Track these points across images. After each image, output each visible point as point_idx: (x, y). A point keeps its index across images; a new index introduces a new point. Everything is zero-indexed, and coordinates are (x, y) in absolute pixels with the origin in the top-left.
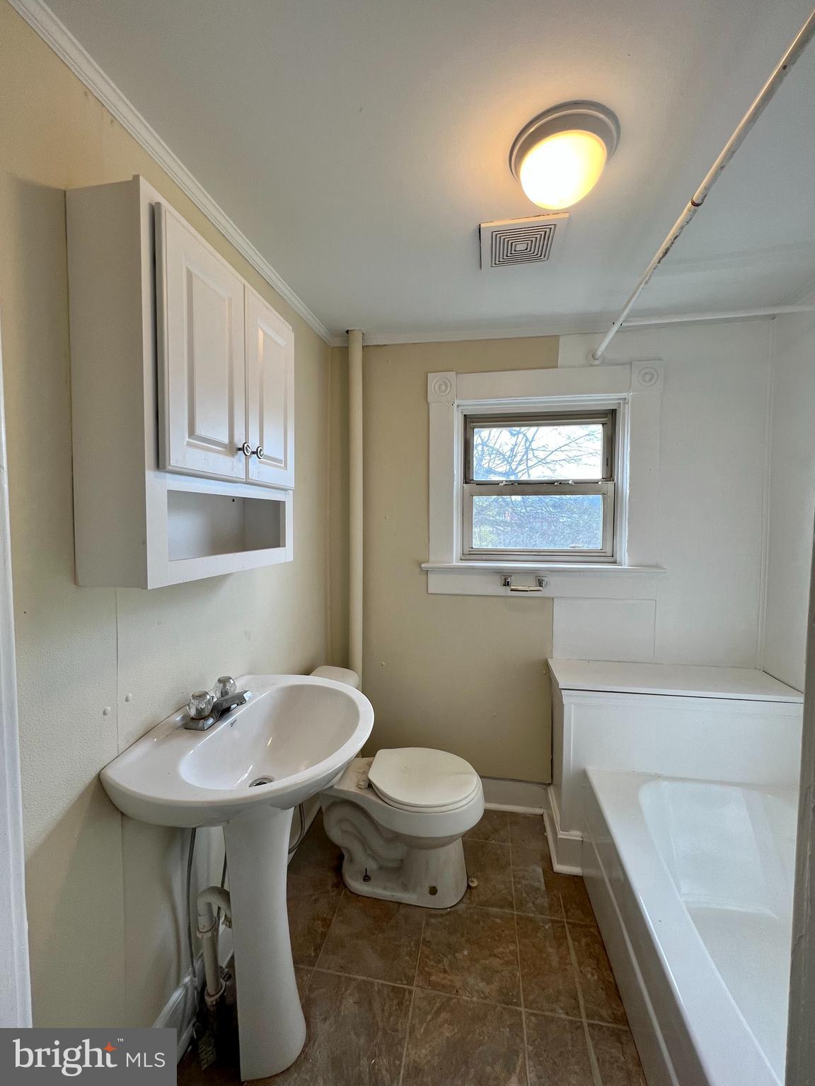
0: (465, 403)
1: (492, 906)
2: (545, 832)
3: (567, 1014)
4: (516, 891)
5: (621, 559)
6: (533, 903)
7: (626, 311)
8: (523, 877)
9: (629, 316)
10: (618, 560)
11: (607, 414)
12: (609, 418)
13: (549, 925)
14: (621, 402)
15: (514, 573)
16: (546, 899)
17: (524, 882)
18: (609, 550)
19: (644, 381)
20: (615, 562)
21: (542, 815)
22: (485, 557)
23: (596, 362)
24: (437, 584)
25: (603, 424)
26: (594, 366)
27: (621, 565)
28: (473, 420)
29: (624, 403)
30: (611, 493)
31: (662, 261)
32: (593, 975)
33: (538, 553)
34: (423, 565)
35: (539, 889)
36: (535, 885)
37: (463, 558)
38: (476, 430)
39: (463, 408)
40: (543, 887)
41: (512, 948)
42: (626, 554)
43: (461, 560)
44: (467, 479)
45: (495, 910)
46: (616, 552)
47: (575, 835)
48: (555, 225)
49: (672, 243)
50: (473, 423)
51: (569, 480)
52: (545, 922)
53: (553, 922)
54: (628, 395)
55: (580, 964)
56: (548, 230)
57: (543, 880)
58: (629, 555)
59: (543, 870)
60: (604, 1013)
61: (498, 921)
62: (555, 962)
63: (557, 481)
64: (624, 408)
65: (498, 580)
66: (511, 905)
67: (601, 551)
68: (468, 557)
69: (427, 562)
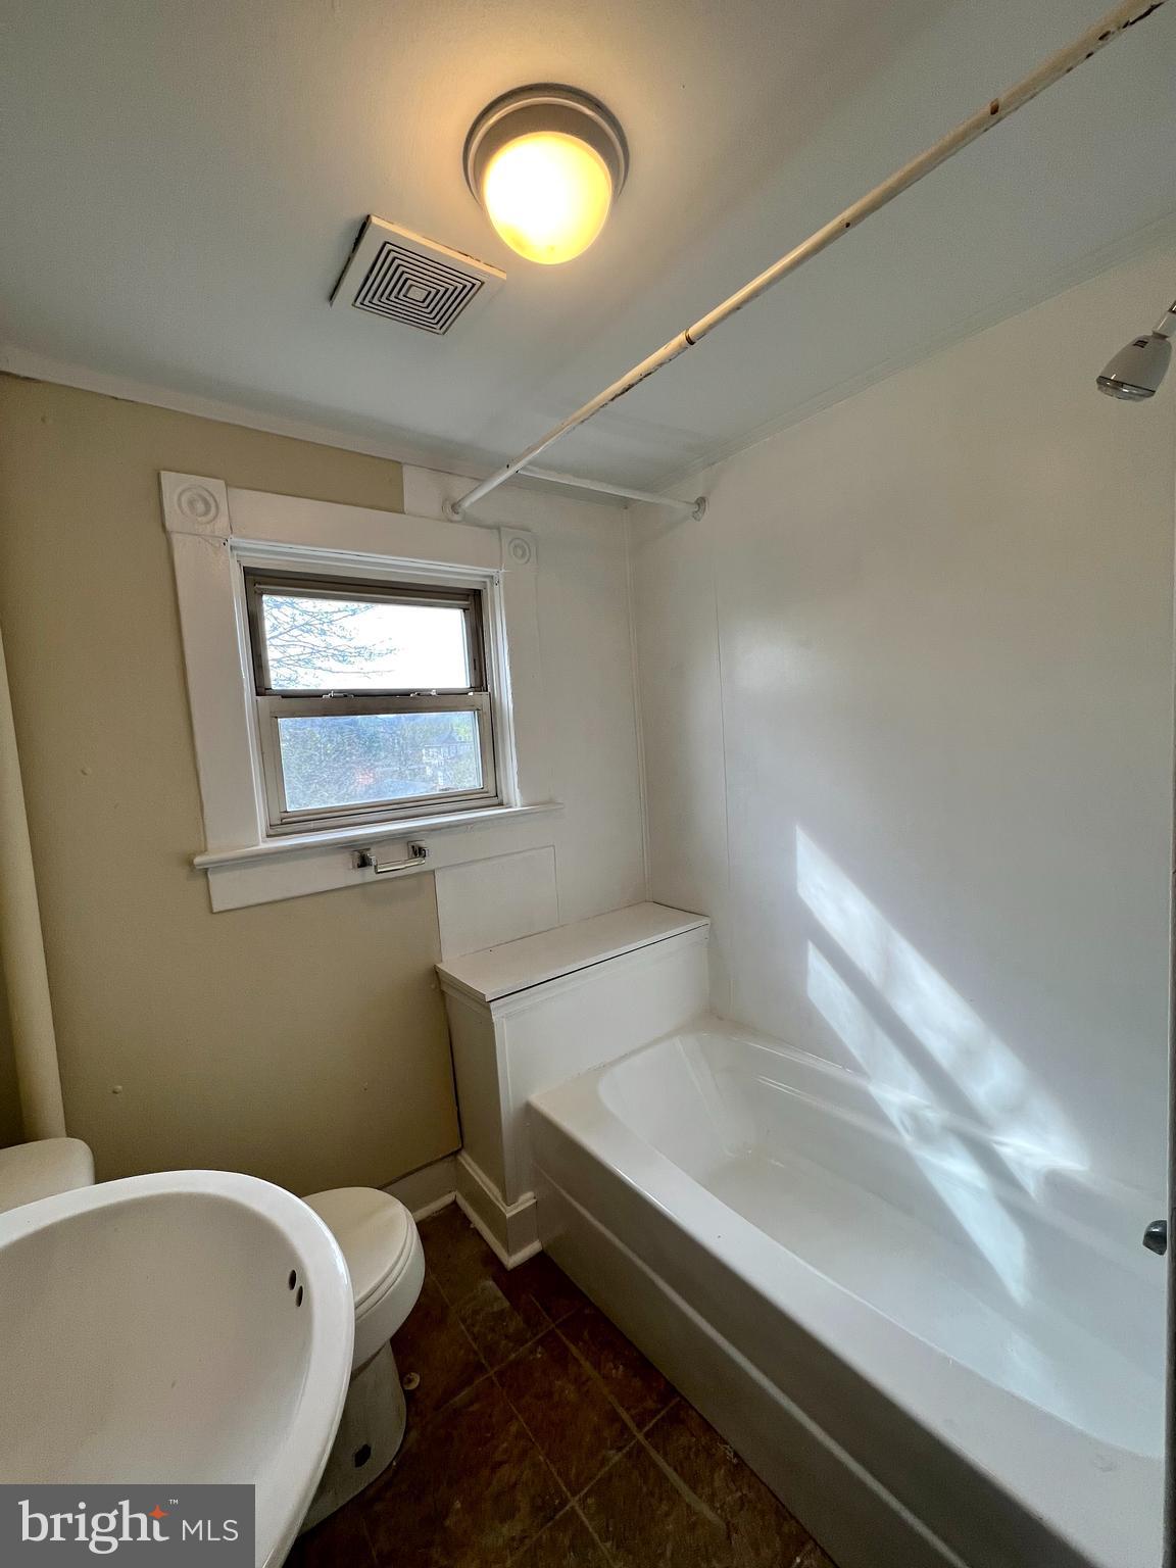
0: (245, 545)
1: (454, 1393)
2: (470, 1222)
3: (620, 1449)
4: (475, 1339)
5: (508, 799)
6: (507, 1337)
7: (530, 457)
8: (476, 1312)
9: (531, 463)
10: (505, 802)
11: (468, 595)
12: (472, 602)
13: (539, 1349)
14: (487, 580)
15: (372, 844)
16: (518, 1318)
17: (480, 1317)
18: (491, 788)
19: (516, 556)
20: (501, 804)
21: (455, 1203)
22: (312, 825)
23: (456, 517)
24: (227, 892)
25: (464, 610)
26: (452, 521)
27: (510, 807)
28: (258, 579)
29: (492, 583)
30: (486, 709)
31: (615, 400)
32: (617, 1368)
33: (400, 805)
34: (198, 860)
35: (502, 1312)
36: (495, 1309)
37: (272, 832)
38: (265, 598)
39: (240, 553)
40: (506, 1304)
41: (513, 1429)
42: (517, 790)
43: (268, 836)
44: (261, 689)
45: (464, 1395)
46: (501, 791)
47: (526, 1200)
48: (483, 283)
49: (641, 380)
50: (260, 584)
51: (431, 690)
52: (532, 1351)
53: (540, 1342)
54: (500, 573)
55: (597, 1365)
56: (469, 285)
57: (500, 1294)
58: (521, 792)
59: (495, 1280)
60: (650, 1404)
61: (476, 1407)
62: (571, 1394)
63: (413, 691)
64: (492, 590)
65: (347, 860)
66: (480, 1368)
67: (482, 791)
68: (280, 830)
69: (204, 851)
